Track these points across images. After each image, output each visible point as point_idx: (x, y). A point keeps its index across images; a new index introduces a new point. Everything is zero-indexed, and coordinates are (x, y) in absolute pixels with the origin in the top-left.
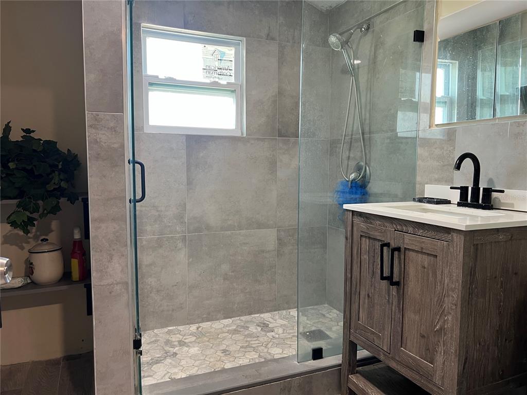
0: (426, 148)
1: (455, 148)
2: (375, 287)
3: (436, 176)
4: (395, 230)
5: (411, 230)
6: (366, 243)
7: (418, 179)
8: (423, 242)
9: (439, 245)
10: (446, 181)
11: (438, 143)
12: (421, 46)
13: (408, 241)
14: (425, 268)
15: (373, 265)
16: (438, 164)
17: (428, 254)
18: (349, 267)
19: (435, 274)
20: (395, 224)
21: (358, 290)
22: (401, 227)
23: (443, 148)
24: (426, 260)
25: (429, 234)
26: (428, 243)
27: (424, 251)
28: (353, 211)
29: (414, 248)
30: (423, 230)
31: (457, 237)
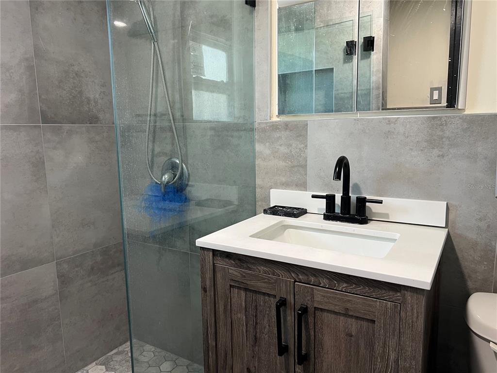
0: (267, 144)
1: (306, 146)
2: (259, 358)
3: (284, 180)
4: (295, 281)
5: (324, 281)
6: (239, 298)
7: (259, 182)
8: (349, 301)
9: (379, 305)
10: (297, 185)
11: (283, 139)
12: (252, 13)
13: (321, 296)
14: (352, 336)
15: (255, 328)
16: (284, 164)
17: (357, 318)
18: (211, 331)
19: (371, 346)
20: (294, 272)
21: (229, 362)
22: (306, 277)
23: (291, 145)
24: (354, 326)
25: (359, 289)
26: (357, 301)
27: (351, 313)
28: (213, 250)
29: (332, 308)
30: (346, 283)
31: (412, 297)
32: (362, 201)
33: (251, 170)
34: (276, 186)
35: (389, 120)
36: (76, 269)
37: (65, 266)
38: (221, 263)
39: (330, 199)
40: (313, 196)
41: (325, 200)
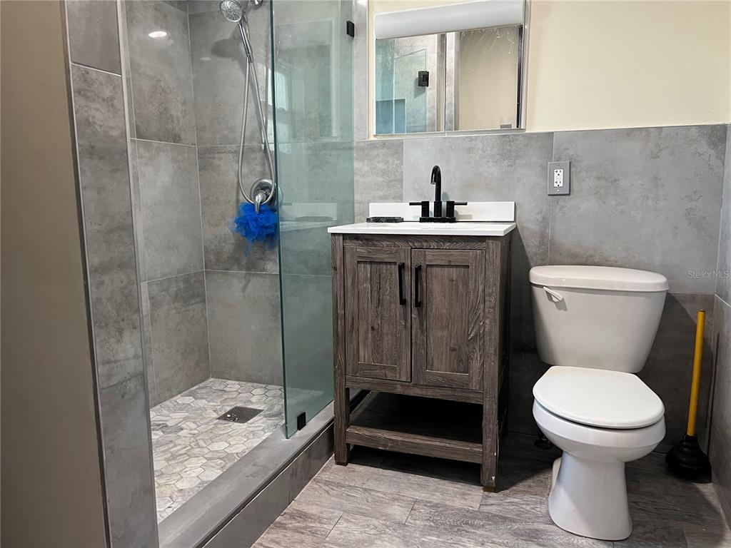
0: (366, 161)
1: (402, 162)
2: (382, 316)
3: (381, 193)
4: (412, 248)
5: (434, 245)
6: (365, 271)
7: (357, 197)
8: (451, 255)
9: (471, 254)
10: (393, 198)
11: (381, 156)
12: (351, 41)
13: (431, 256)
14: (453, 281)
15: (379, 292)
16: (381, 179)
17: (457, 266)
18: (340, 302)
19: (466, 284)
20: (410, 241)
21: (355, 326)
22: (420, 244)
23: (388, 162)
24: (454, 273)
25: (458, 245)
26: (457, 255)
27: (452, 264)
28: (343, 234)
29: (439, 262)
30: (449, 242)
31: (493, 243)
32: (451, 205)
33: (351, 187)
34: (374, 201)
35: (471, 138)
36: (163, 293)
37: (155, 288)
38: (349, 244)
39: (425, 205)
40: (411, 204)
41: (420, 206)
